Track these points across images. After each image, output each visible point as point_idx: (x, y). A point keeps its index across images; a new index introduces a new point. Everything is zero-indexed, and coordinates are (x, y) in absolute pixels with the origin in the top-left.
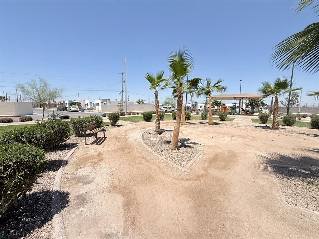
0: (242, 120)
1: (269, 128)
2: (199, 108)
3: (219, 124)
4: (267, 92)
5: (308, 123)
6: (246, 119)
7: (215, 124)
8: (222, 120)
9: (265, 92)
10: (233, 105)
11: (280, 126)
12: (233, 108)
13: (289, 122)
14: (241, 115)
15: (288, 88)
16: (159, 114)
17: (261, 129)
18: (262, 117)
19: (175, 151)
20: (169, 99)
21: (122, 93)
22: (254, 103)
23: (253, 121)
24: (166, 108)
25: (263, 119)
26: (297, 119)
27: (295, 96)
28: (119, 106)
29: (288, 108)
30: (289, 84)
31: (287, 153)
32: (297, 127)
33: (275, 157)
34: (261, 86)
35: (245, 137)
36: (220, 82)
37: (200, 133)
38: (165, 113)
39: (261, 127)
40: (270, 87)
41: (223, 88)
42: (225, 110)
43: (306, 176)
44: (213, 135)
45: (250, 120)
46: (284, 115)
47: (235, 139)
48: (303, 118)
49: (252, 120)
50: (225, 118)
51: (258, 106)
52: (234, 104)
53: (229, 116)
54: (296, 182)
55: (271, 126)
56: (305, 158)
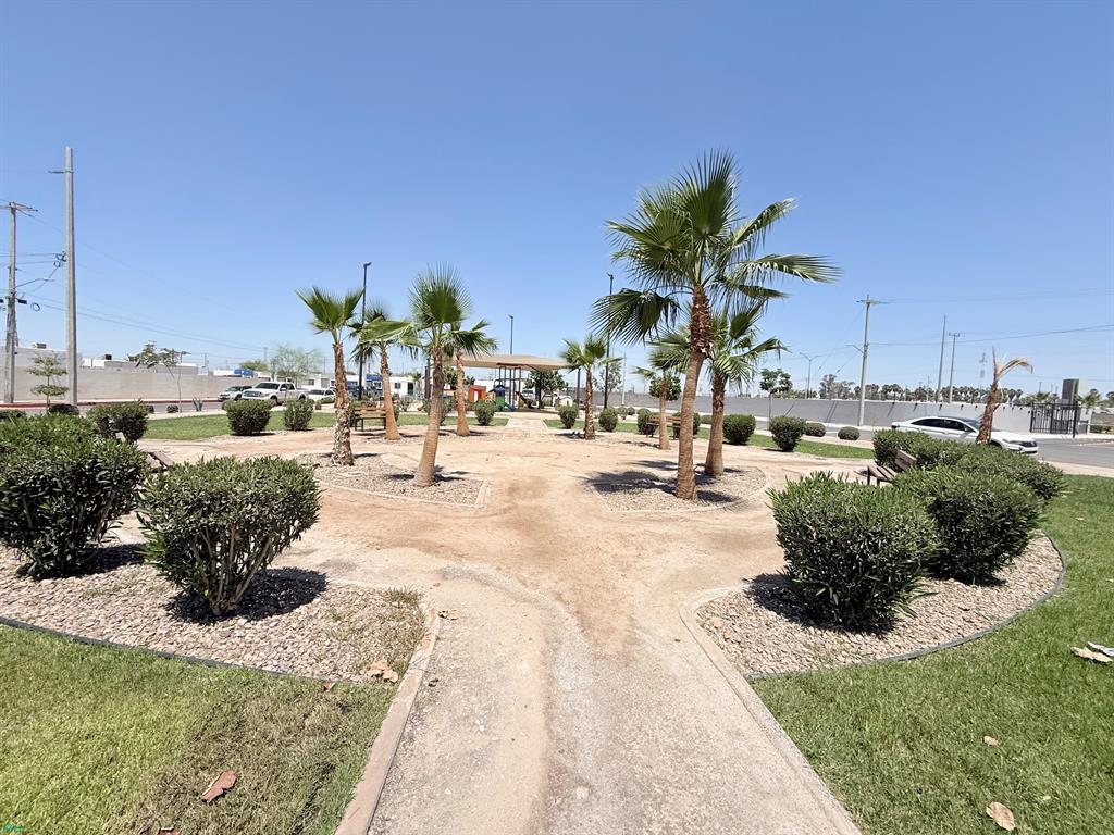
0: (526, 423)
1: (579, 436)
2: (394, 391)
3: (480, 434)
4: (574, 361)
5: (634, 425)
6: (532, 421)
7: (473, 433)
8: (484, 424)
9: (570, 360)
10: (497, 383)
11: (597, 433)
12: (499, 391)
13: (608, 424)
14: (519, 410)
15: (604, 358)
16: (347, 406)
17: (567, 439)
18: (565, 414)
19: (433, 488)
20: (292, 353)
21: (11, 305)
22: (544, 380)
23: (549, 423)
24: (274, 386)
25: (568, 419)
26: (619, 417)
27: (616, 368)
28: (36, 373)
29: (606, 394)
30: (606, 348)
31: (609, 470)
32: (620, 433)
33: (596, 476)
34: (565, 348)
35: (546, 456)
36: (484, 325)
37: (454, 455)
38: (273, 409)
39: (565, 435)
40: (579, 352)
41: (491, 342)
42: (480, 396)
43: (630, 488)
44: (486, 456)
45: (540, 422)
46: (599, 409)
47: (530, 459)
48: (628, 417)
49: (545, 421)
50: (490, 420)
51: (552, 389)
52: (500, 380)
53: (497, 415)
54: (620, 495)
55: (582, 432)
56: (628, 472)
